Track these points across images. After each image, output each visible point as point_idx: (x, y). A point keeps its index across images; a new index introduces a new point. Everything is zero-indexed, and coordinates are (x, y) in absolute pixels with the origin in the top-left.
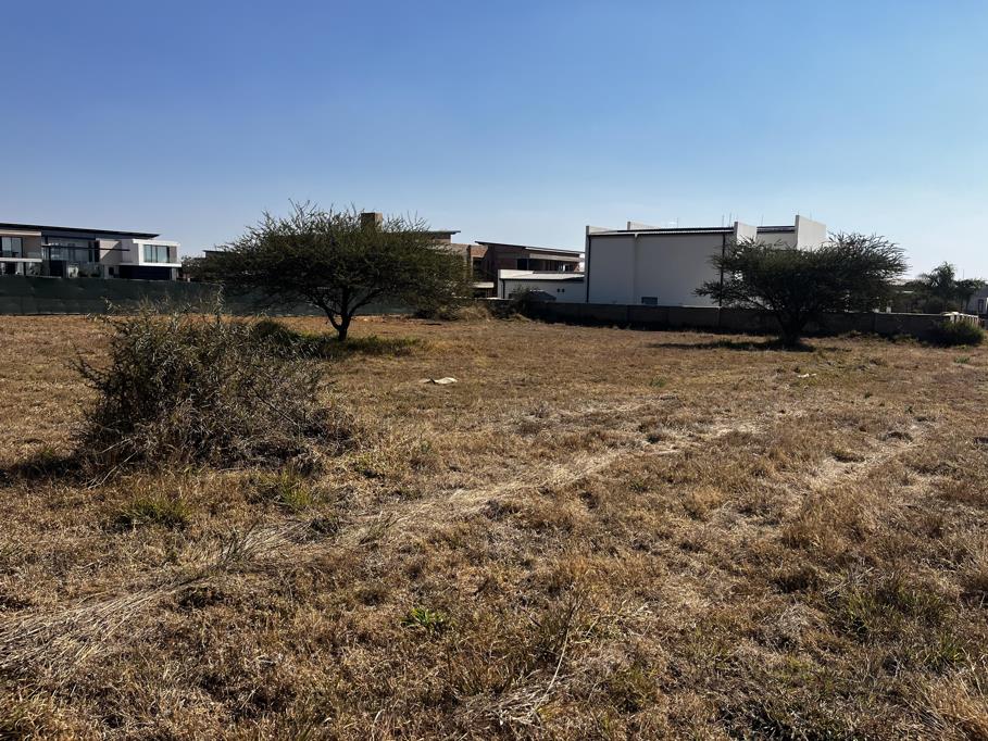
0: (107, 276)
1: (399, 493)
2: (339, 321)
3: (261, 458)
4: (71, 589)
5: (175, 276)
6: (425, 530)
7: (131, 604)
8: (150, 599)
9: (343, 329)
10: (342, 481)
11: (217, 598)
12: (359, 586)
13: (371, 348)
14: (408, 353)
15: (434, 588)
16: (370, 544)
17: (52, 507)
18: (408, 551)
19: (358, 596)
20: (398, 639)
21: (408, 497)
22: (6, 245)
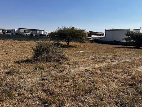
0: (38, 36)
1: (73, 67)
3: (55, 61)
4: (29, 77)
6: (76, 73)
7: (36, 79)
8: (38, 79)
10: (65, 65)
11: (47, 79)
12: (65, 79)
13: (72, 46)
14: (77, 47)
16: (68, 74)
17: (28, 66)
18: (73, 75)
19: (65, 81)
21: (74, 68)
22: (26, 31)
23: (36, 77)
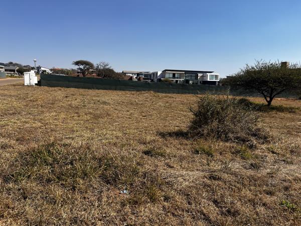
1: (284, 161)
2: (269, 99)
3: (236, 141)
5: (217, 83)
6: (293, 175)
7: (197, 174)
9: (269, 102)
10: (263, 153)
11: (219, 179)
12: (265, 188)
13: (280, 109)
14: (294, 112)
15: (293, 196)
16: (271, 175)
17: (181, 144)
18: (285, 181)
19: (264, 191)
20: (277, 209)
21: (288, 163)
22: (176, 76)
23: (197, 170)
